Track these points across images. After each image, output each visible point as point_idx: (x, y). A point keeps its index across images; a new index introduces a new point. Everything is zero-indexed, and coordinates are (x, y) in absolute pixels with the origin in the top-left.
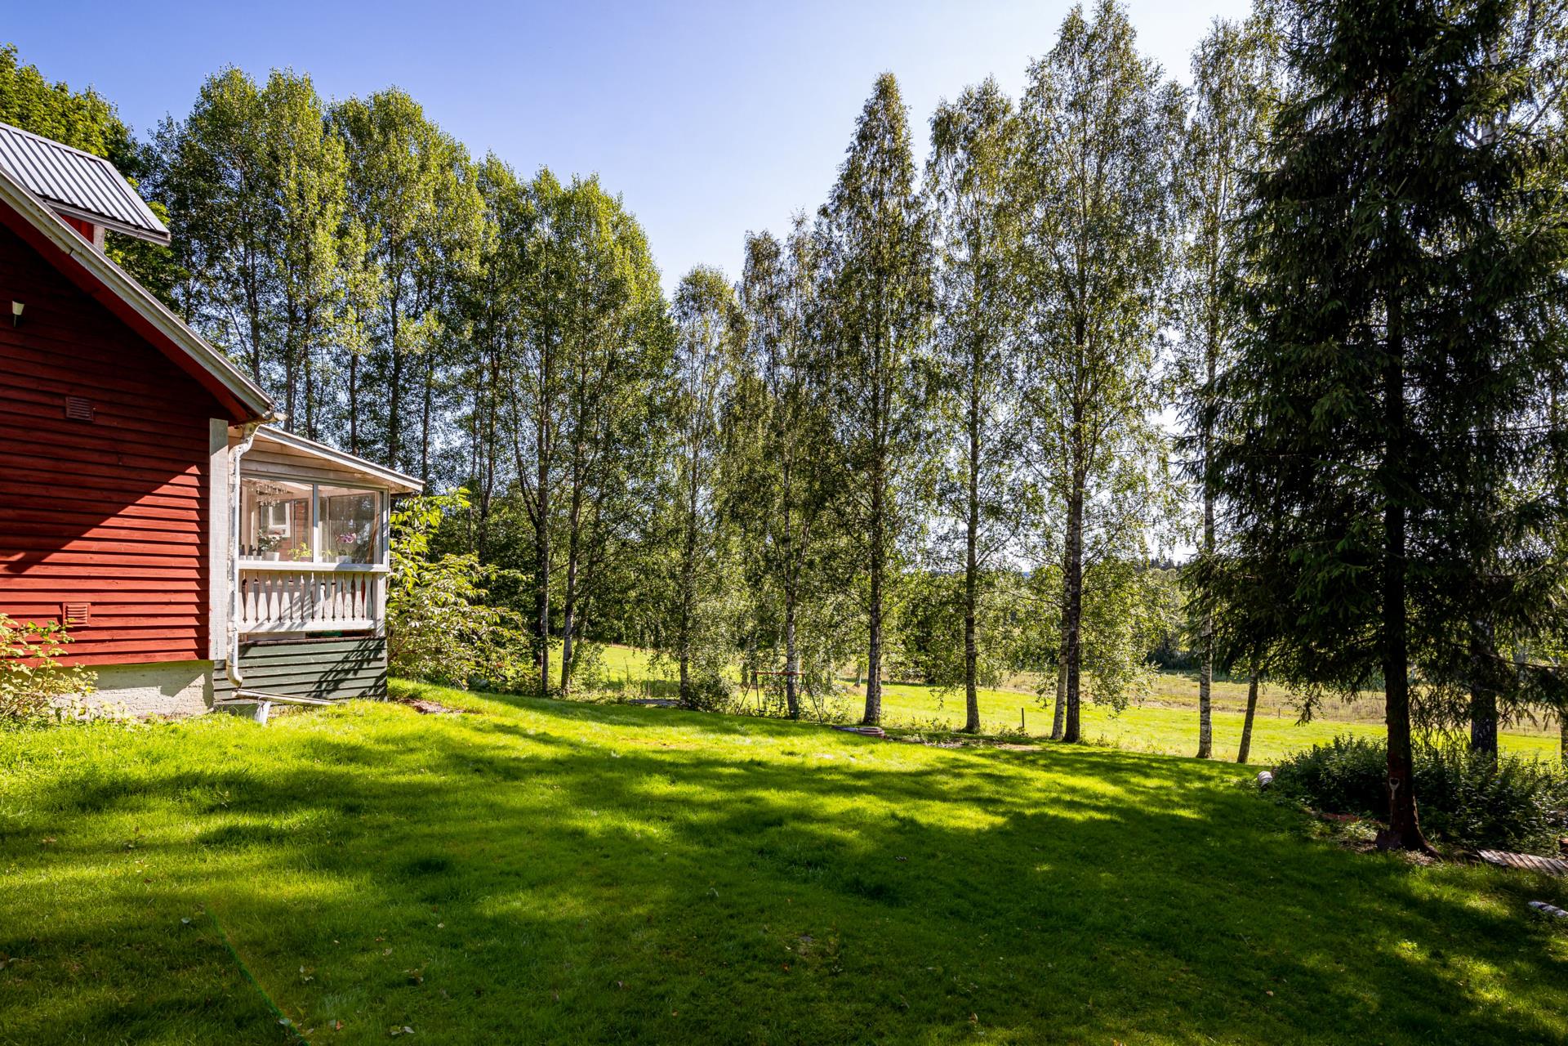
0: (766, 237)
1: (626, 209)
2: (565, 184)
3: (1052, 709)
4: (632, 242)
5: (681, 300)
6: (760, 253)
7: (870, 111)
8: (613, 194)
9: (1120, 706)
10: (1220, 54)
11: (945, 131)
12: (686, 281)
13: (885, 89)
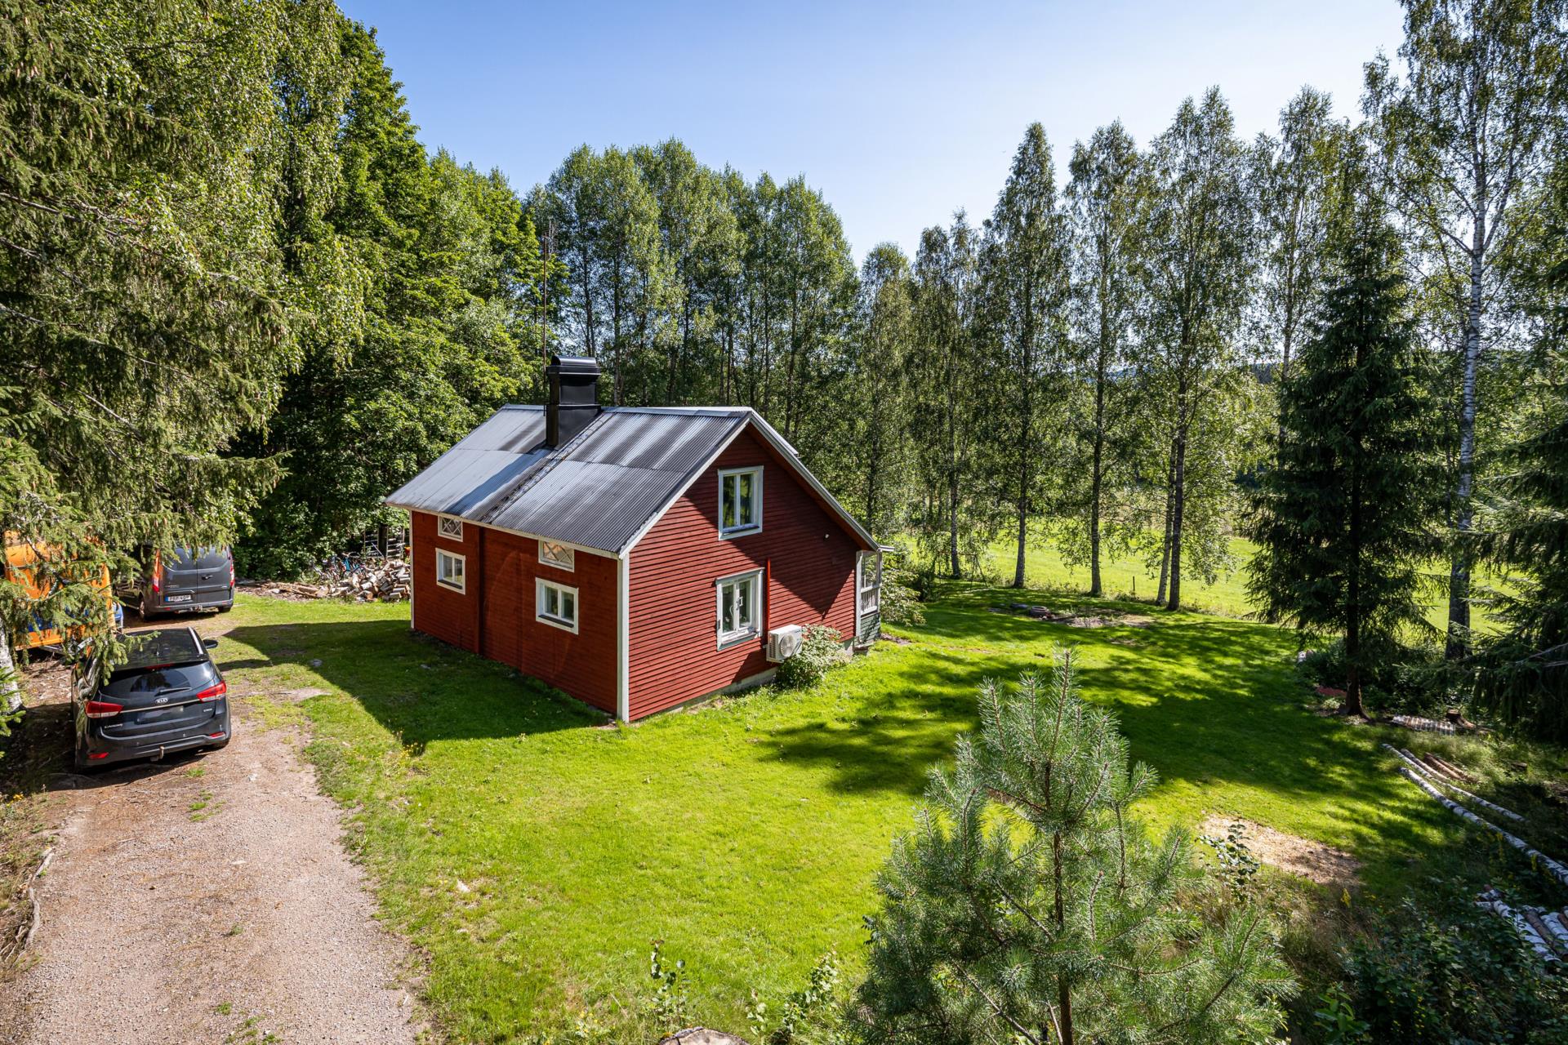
0: (938, 230)
1: (825, 201)
2: (780, 183)
3: (1157, 581)
4: (831, 227)
5: (868, 268)
6: (932, 242)
7: (1024, 151)
8: (816, 190)
9: (1211, 580)
10: (1303, 112)
11: (1080, 168)
12: (872, 255)
13: (1035, 135)
